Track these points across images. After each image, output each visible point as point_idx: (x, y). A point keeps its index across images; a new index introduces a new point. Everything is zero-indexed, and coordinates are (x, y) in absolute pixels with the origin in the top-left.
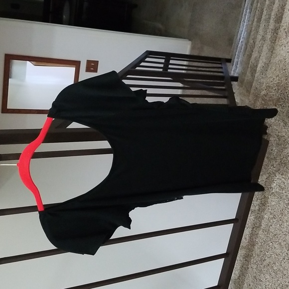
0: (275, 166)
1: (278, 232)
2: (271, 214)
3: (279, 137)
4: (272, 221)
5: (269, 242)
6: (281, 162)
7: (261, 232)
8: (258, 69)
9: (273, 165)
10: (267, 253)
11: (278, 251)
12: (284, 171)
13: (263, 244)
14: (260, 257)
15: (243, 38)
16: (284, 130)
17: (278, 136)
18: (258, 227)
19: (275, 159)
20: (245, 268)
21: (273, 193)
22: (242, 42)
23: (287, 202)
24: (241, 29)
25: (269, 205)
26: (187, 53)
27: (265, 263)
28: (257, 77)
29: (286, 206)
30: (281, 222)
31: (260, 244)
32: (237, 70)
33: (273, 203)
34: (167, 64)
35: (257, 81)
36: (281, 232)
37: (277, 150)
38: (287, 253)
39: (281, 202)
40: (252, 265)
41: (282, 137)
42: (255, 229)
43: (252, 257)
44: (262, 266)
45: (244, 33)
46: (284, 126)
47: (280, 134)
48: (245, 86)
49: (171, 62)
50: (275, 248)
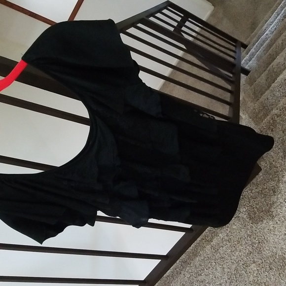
0: (253, 191)
1: (227, 257)
2: (227, 236)
3: (272, 166)
4: (225, 242)
5: (213, 261)
6: (261, 191)
7: (208, 247)
8: (279, 79)
9: (252, 190)
10: (205, 270)
11: (218, 274)
12: (261, 202)
13: (205, 259)
14: (198, 270)
15: (270, 31)
16: (280, 161)
17: (271, 164)
18: (208, 241)
19: (257, 185)
20: (177, 271)
21: (239, 217)
22: (267, 34)
23: (249, 233)
24: (271, 20)
25: (229, 226)
26: (204, 19)
27: (200, 278)
28: (274, 88)
29: (246, 237)
30: (234, 249)
31: (203, 258)
32: (251, 62)
33: (234, 227)
34: (181, 24)
35: (272, 91)
36: (229, 258)
37: (264, 177)
38: (226, 281)
39: (243, 230)
40: (186, 273)
41: (275, 167)
42: (204, 241)
43: (189, 265)
44: (195, 279)
45: (274, 27)
46: (282, 158)
47: (274, 163)
48: (254, 88)
49: (187, 24)
50: (216, 270)
